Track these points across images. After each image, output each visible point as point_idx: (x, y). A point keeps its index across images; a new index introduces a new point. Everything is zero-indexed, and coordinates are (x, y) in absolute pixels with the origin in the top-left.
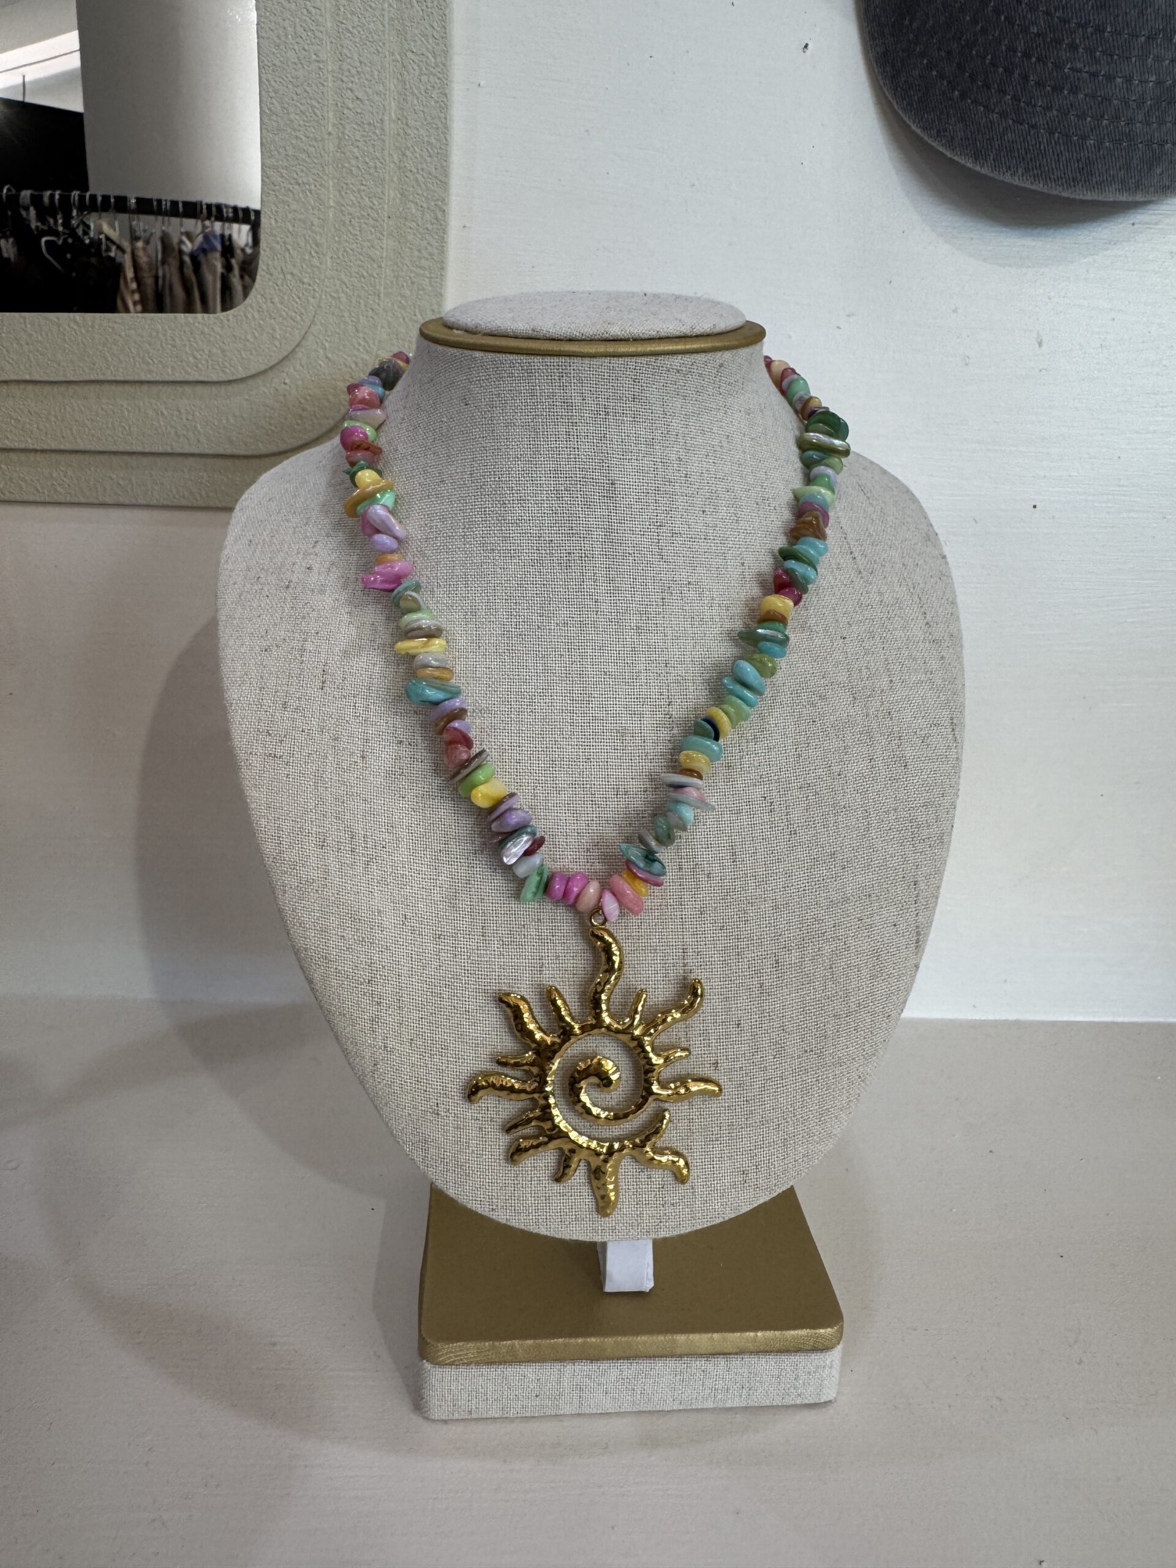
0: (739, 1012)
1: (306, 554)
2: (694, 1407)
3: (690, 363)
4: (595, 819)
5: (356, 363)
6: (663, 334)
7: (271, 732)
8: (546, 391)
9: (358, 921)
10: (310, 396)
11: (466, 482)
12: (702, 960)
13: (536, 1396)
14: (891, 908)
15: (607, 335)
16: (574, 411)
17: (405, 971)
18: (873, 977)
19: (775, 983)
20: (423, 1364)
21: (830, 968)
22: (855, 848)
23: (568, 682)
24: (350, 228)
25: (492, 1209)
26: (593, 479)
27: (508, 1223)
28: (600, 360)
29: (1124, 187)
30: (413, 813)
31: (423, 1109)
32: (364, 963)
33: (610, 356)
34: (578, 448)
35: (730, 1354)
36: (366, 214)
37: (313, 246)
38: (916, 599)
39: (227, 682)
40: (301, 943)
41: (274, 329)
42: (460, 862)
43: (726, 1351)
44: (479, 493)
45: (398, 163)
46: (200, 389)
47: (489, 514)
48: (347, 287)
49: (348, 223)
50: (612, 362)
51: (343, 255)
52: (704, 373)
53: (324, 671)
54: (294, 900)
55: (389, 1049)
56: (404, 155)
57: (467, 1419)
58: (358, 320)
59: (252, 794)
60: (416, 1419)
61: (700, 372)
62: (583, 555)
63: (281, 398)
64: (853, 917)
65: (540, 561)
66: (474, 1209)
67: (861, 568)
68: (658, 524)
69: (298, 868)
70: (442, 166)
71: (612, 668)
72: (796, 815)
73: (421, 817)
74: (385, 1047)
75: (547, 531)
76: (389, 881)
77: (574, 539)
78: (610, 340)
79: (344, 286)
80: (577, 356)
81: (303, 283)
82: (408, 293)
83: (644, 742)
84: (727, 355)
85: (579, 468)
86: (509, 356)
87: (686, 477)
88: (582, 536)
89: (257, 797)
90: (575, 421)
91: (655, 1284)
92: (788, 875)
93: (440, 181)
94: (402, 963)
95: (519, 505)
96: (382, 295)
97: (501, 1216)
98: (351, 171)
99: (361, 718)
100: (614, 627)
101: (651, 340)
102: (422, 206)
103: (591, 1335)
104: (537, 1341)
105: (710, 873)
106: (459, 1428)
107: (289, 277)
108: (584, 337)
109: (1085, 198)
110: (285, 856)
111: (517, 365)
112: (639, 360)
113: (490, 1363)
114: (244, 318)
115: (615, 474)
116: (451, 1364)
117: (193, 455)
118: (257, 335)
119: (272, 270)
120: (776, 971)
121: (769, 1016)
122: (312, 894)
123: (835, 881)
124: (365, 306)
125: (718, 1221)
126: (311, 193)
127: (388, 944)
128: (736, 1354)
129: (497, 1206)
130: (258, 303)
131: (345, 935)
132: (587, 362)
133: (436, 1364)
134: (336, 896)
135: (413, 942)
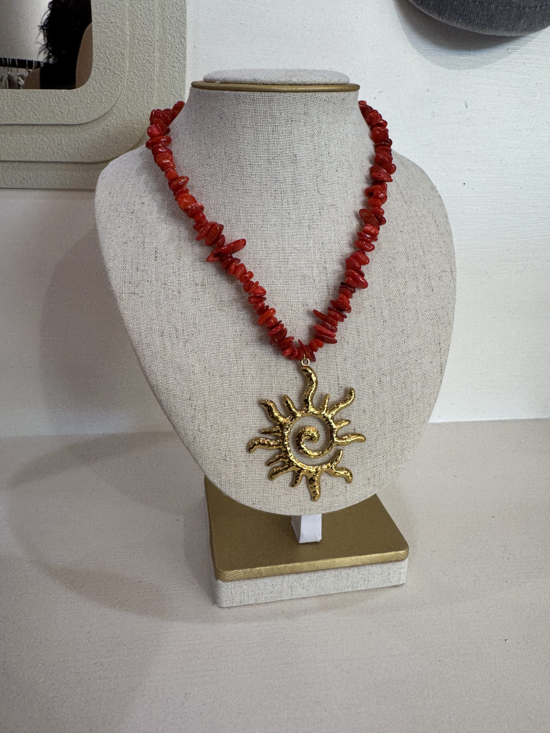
0: (364, 405)
1: (140, 197)
2: (343, 591)
3: (330, 97)
4: (293, 317)
5: (143, 115)
6: (317, 82)
7: (131, 282)
8: (262, 110)
10: (121, 131)
11: (223, 157)
12: (346, 382)
13: (272, 592)
14: (429, 355)
15: (291, 82)
16: (276, 120)
17: (207, 394)
18: (423, 387)
19: (380, 392)
20: (218, 582)
21: (404, 383)
22: (413, 328)
24: (138, 47)
25: (253, 503)
26: (286, 154)
27: (261, 510)
28: (289, 94)
29: (507, 29)
30: (206, 318)
31: (219, 458)
32: (187, 390)
33: (293, 92)
34: (278, 138)
35: (359, 566)
36: (145, 39)
37: (120, 55)
38: (431, 215)
39: (106, 259)
40: (154, 383)
41: (101, 98)
42: (230, 340)
43: (357, 564)
44: (229, 162)
45: (161, 13)
46: (63, 129)
47: (235, 172)
48: (138, 76)
49: (137, 43)
50: (294, 95)
51: (135, 60)
52: (336, 102)
53: (156, 252)
54: (150, 362)
55: (201, 431)
56: (164, 9)
57: (239, 606)
58: (144, 93)
59: (125, 312)
60: (215, 608)
61: (334, 101)
62: (282, 191)
63: (106, 133)
64: (413, 360)
65: (261, 195)
66: (245, 504)
67: (406, 200)
68: (317, 176)
69: (151, 347)
70: (183, 16)
71: (297, 246)
72: (386, 313)
73: (210, 320)
74: (199, 430)
76: (196, 350)
77: (277, 183)
78: (292, 85)
79: (136, 76)
80: (277, 92)
81: (116, 74)
82: (168, 80)
83: (314, 281)
84: (346, 94)
85: (279, 148)
86: (243, 92)
87: (328, 153)
88: (281, 182)
89: (127, 314)
90: (277, 125)
91: (322, 537)
92: (384, 341)
93: (183, 23)
94: (205, 389)
95: (250, 167)
96: (155, 81)
97: (257, 507)
98: (138, 16)
99: (176, 274)
100: (298, 226)
101: (312, 85)
102: (173, 36)
103: (296, 562)
104: (271, 567)
105: (348, 341)
106: (236, 610)
107: (108, 71)
108: (280, 83)
109: (490, 34)
110: (144, 341)
111: (248, 97)
112: (308, 94)
113: (249, 579)
114: (86, 91)
115: (296, 152)
116: (231, 581)
117: (61, 162)
118: (93, 100)
119: (99, 67)
120: (380, 386)
121: (378, 406)
122: (158, 359)
123: (405, 343)
124: (147, 86)
125: (357, 502)
126: (118, 27)
127: (198, 381)
128: (362, 565)
129: (256, 502)
130: (93, 84)
131: (176, 377)
132: (282, 95)
133: (224, 581)
134: (170, 359)
135: (210, 379)
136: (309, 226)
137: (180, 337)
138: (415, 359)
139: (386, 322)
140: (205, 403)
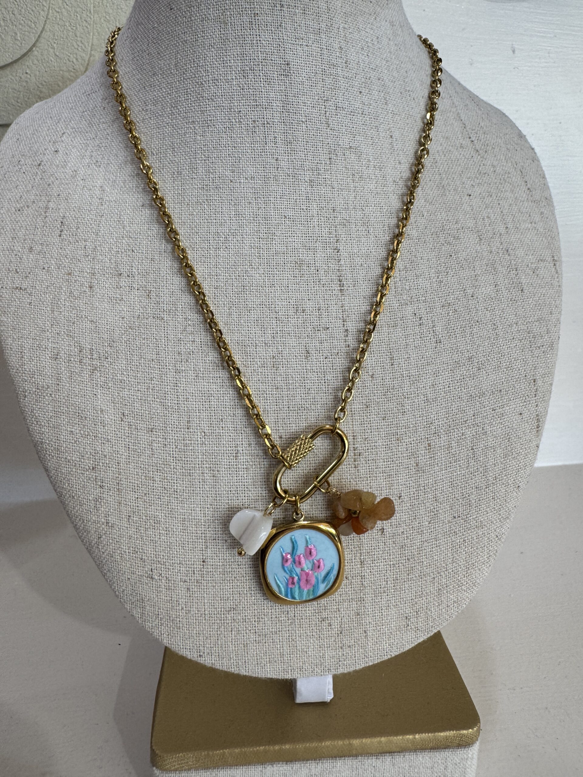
0: (400, 487)
1: (55, 143)
7: (18, 270)
9: (84, 418)
12: (369, 445)
14: (517, 400)
16: (255, 4)
18: (506, 456)
19: (428, 462)
20: (153, 771)
21: (472, 449)
23: (255, 224)
25: (200, 655)
26: (272, 60)
27: (214, 667)
30: (130, 330)
31: (140, 574)
32: (89, 453)
40: (37, 438)
43: (389, 751)
44: (182, 79)
47: (190, 94)
53: (62, 223)
54: (33, 403)
55: (111, 524)
62: (266, 123)
64: (488, 408)
65: (231, 129)
66: (185, 655)
67: (478, 149)
68: (325, 98)
69: (36, 377)
71: (290, 213)
73: (137, 333)
74: (107, 523)
75: (236, 104)
76: (110, 385)
77: (258, 110)
83: (318, 271)
87: (346, 63)
88: (264, 107)
92: (436, 374)
94: (121, 453)
95: (214, 85)
97: (208, 661)
99: (89, 259)
100: (291, 180)
104: (243, 749)
105: (373, 374)
110: (26, 367)
113: (206, 768)
115: (289, 57)
116: (176, 770)
120: (429, 452)
121: (424, 489)
122: (47, 398)
123: (473, 379)
127: (109, 438)
128: (398, 752)
129: (204, 653)
131: (73, 430)
133: (163, 770)
134: (66, 398)
135: (130, 435)
136: (311, 181)
137: (84, 361)
138: (491, 407)
139: (440, 342)
140: (120, 476)
